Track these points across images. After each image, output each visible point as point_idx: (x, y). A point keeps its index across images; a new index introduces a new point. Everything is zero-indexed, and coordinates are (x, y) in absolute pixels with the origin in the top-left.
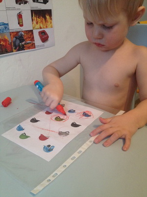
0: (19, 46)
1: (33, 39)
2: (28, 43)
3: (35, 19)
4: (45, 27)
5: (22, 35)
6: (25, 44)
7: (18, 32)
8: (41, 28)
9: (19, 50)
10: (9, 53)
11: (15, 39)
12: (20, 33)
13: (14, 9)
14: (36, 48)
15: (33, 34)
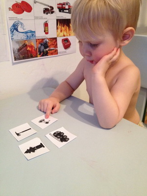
0: (43, 52)
1: (56, 46)
2: (52, 50)
3: (60, 27)
4: (68, 35)
5: (46, 42)
6: (49, 50)
7: (43, 39)
8: (64, 36)
9: (43, 56)
10: (34, 57)
11: (40, 45)
12: (45, 40)
13: (41, 18)
14: (59, 55)
15: (56, 41)
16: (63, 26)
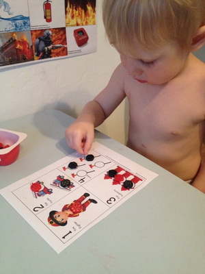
2: (57, 48)
6: (53, 48)
8: (78, 25)
9: (43, 57)
10: (28, 61)
11: (38, 40)
14: (69, 55)
15: (65, 33)
16: (76, 9)
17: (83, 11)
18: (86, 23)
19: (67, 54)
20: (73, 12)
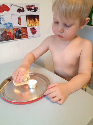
0: (18, 36)
1: (27, 32)
2: (24, 35)
8: (32, 26)
9: (18, 38)
10: (12, 40)
11: (16, 32)
13: (16, 15)
17: (34, 21)
18: (35, 25)
19: (28, 37)
20: (30, 21)
